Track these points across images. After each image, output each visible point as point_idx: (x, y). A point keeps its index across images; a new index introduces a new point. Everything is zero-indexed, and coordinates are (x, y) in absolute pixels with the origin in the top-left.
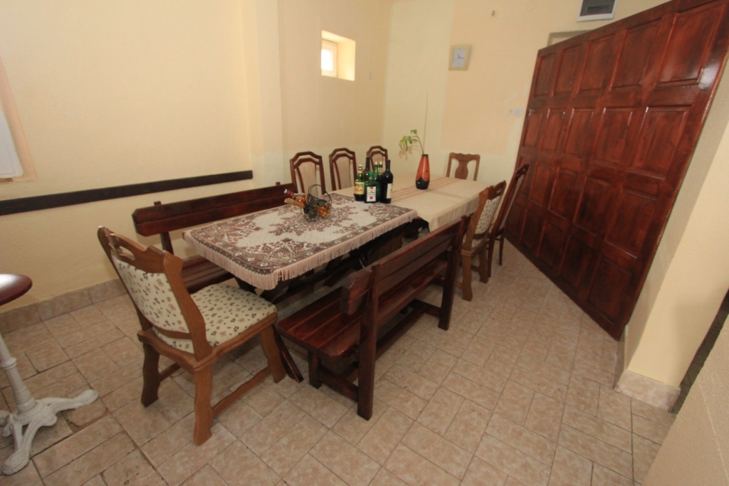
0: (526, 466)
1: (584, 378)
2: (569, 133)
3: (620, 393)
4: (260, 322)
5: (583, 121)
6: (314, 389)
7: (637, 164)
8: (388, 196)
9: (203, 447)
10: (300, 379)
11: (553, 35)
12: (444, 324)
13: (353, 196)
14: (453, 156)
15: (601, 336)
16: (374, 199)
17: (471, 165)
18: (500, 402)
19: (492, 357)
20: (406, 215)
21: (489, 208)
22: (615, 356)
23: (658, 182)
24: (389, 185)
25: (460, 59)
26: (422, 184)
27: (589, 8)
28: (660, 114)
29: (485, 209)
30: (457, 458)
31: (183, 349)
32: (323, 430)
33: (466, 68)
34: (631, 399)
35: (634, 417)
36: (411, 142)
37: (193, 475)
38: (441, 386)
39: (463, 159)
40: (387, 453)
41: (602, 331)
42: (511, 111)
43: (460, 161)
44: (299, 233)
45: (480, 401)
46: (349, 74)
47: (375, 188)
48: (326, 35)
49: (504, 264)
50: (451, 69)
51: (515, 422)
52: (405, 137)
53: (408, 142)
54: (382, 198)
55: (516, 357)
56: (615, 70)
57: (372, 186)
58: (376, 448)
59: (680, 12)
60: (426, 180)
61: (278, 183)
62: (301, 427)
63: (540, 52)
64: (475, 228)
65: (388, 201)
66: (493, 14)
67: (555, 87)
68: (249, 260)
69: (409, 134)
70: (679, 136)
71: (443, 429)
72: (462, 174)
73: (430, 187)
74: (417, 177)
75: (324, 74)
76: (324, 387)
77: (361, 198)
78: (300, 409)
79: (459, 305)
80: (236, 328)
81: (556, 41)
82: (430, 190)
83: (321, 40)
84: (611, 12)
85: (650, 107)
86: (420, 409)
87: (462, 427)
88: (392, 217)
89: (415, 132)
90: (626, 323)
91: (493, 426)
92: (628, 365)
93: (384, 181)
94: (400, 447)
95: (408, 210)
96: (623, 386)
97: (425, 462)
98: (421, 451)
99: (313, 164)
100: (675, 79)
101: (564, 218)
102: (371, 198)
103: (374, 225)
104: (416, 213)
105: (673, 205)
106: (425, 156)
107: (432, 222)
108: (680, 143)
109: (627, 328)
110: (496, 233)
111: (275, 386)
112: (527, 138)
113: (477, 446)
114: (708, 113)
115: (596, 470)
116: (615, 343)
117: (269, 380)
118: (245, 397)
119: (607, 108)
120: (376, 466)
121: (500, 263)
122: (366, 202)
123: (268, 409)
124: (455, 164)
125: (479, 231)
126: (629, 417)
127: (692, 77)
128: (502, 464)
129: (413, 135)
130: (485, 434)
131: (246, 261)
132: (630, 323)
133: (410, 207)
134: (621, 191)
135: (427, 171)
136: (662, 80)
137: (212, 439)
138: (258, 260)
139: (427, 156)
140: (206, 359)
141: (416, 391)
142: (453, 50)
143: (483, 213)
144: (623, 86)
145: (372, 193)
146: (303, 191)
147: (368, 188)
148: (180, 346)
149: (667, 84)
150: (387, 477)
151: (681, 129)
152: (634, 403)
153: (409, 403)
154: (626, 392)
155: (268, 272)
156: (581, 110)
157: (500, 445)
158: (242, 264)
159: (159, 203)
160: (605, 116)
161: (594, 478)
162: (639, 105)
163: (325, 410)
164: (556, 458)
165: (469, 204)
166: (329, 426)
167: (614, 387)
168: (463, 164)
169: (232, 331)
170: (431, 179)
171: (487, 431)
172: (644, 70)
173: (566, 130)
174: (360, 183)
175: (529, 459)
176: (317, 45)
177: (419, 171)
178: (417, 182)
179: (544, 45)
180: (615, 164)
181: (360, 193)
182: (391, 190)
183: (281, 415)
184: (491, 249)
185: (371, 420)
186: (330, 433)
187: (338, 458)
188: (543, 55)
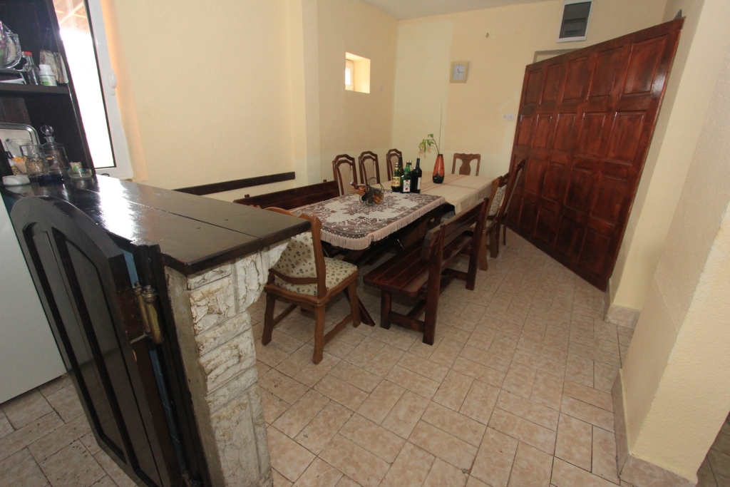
0: (548, 364)
1: (581, 315)
2: (556, 134)
3: (609, 322)
4: (350, 276)
5: (568, 124)
6: (386, 330)
7: (612, 154)
8: (419, 188)
9: (320, 365)
10: (373, 324)
11: (538, 53)
12: (470, 286)
13: (391, 189)
14: (457, 156)
15: (591, 290)
16: (409, 190)
17: (473, 163)
18: (523, 331)
19: (511, 305)
20: (438, 200)
21: (499, 194)
22: (603, 301)
23: (627, 167)
24: (419, 178)
25: (459, 73)
26: (438, 179)
27: (566, 32)
28: (625, 117)
29: (496, 195)
30: (501, 363)
31: (306, 292)
32: (401, 352)
33: (465, 81)
34: (617, 326)
35: (620, 336)
36: (430, 145)
37: (321, 380)
38: (477, 324)
39: (466, 159)
40: (452, 362)
41: (591, 286)
42: (505, 116)
43: (463, 160)
44: (367, 213)
45: (509, 331)
46: (365, 88)
47: (409, 181)
48: (349, 56)
49: (507, 244)
50: (451, 82)
51: (536, 342)
52: (424, 140)
53: (427, 144)
54: (414, 189)
55: (529, 304)
56: (591, 84)
57: (407, 179)
58: (443, 360)
59: (636, 42)
60: (442, 176)
61: (325, 181)
62: (385, 351)
63: (528, 67)
64: (489, 211)
65: (418, 192)
66: (488, 35)
67: (543, 96)
68: (344, 229)
69: (426, 138)
70: (640, 133)
71: (487, 348)
72: (465, 170)
73: (444, 181)
74: (434, 173)
75: (347, 88)
76: (393, 328)
77: (399, 189)
78: (381, 342)
79: (480, 274)
80: (337, 280)
81: (541, 58)
82: (445, 184)
83: (345, 60)
84: (583, 35)
85: (618, 112)
86: (467, 338)
87: (500, 346)
88: (429, 202)
89: (432, 136)
90: (610, 277)
91: (522, 345)
92: (613, 300)
93: (415, 175)
94: (459, 358)
95: (438, 197)
96: (610, 317)
97: (478, 365)
98: (475, 360)
99: (348, 165)
100: (635, 91)
101: (556, 202)
102: (407, 189)
103: (419, 207)
104: (444, 199)
105: (638, 183)
106: (440, 156)
107: (457, 206)
108: (641, 138)
109: (610, 280)
110: (501, 218)
111: (355, 329)
112: (520, 138)
113: (513, 356)
114: (658, 115)
115: (596, 364)
116: (603, 293)
117: (350, 326)
118: (336, 337)
119: (586, 113)
120: (447, 369)
121: (504, 243)
122: (402, 192)
123: (356, 342)
124: (459, 163)
125: (491, 213)
126: (616, 335)
127: (646, 90)
128: (532, 364)
129: (430, 138)
130: (516, 349)
131: (343, 230)
132: (612, 276)
133: (438, 195)
134: (600, 176)
135: (443, 168)
136: (626, 92)
137: (323, 361)
138: (351, 230)
139: (442, 155)
140: (324, 298)
141: (461, 328)
142: (454, 66)
143: (495, 198)
144: (598, 96)
145: (407, 185)
146: (362, 182)
147: (404, 181)
148: (303, 291)
149: (628, 96)
150: (456, 374)
151: (641, 127)
152: (619, 328)
153: (458, 335)
154: (612, 321)
155: (362, 236)
156: (566, 115)
157: (528, 354)
158: (338, 233)
159: (248, 196)
160: (584, 119)
161: (595, 368)
162: (610, 111)
163: (399, 341)
164: (568, 359)
165: (480, 193)
166: (406, 350)
167: (604, 319)
168: (466, 162)
169: (335, 281)
170: (445, 175)
171: (518, 347)
172: (613, 84)
173: (553, 131)
174: (396, 178)
175: (550, 361)
176: (342, 63)
177: (435, 168)
178: (433, 177)
179: (530, 62)
180: (594, 156)
181: (397, 184)
182: (421, 182)
183: (367, 345)
184: (498, 230)
185: (434, 344)
186: (407, 353)
187: (418, 366)
188: (531, 70)
